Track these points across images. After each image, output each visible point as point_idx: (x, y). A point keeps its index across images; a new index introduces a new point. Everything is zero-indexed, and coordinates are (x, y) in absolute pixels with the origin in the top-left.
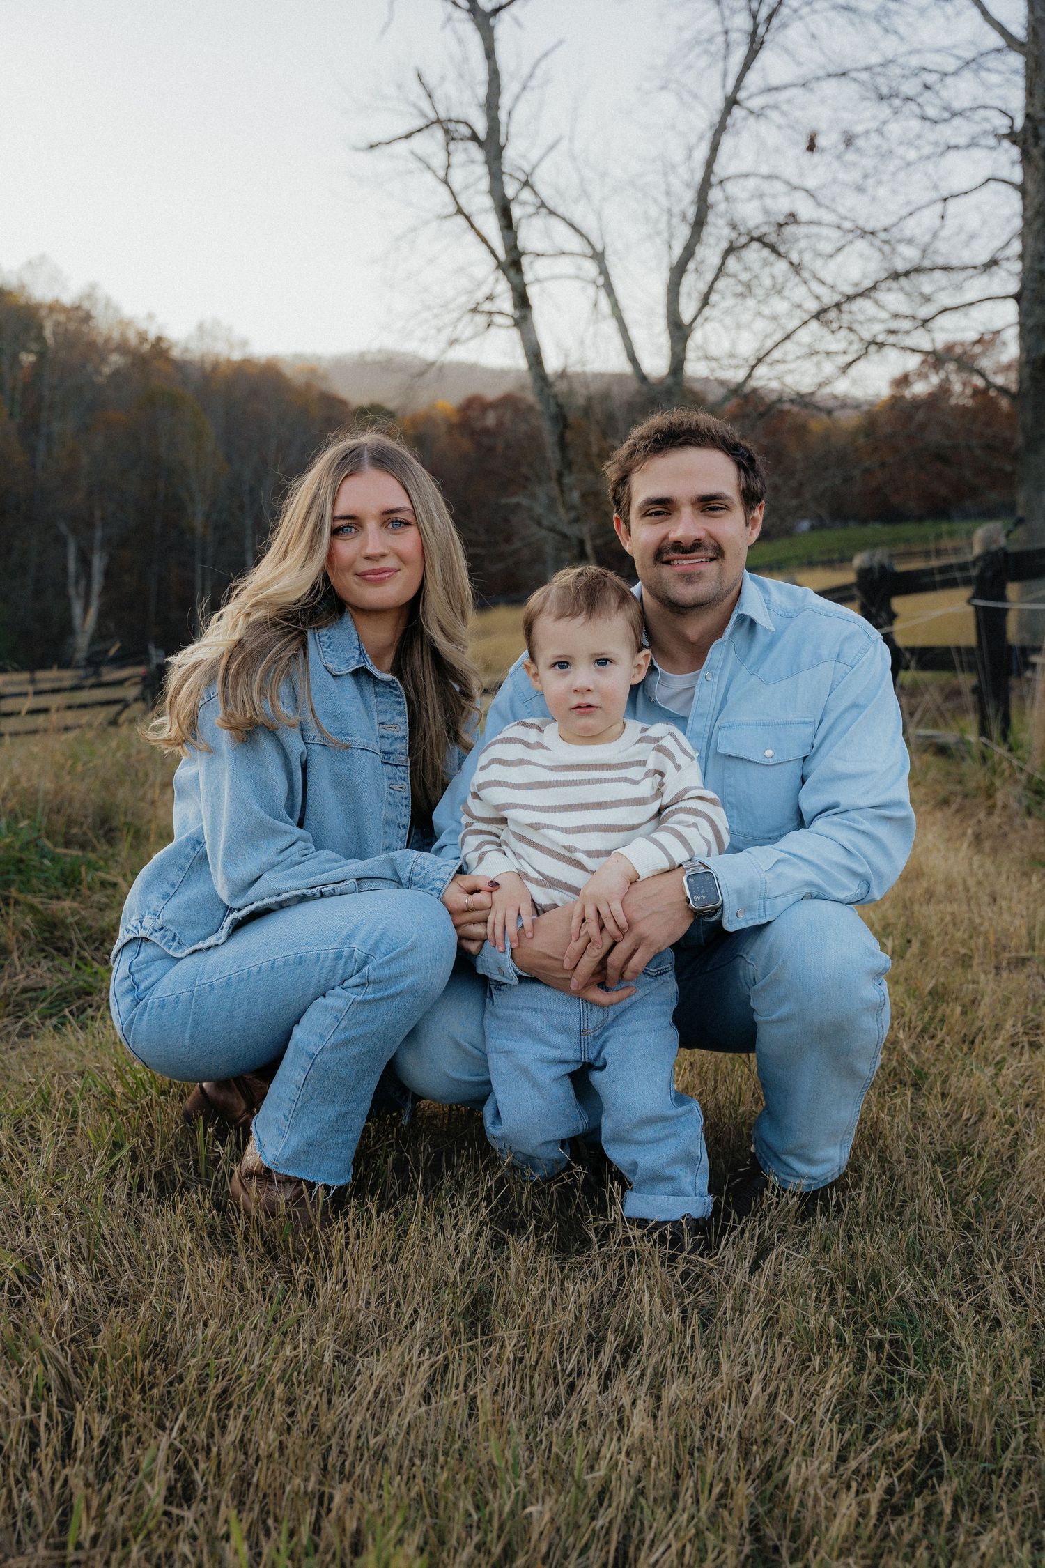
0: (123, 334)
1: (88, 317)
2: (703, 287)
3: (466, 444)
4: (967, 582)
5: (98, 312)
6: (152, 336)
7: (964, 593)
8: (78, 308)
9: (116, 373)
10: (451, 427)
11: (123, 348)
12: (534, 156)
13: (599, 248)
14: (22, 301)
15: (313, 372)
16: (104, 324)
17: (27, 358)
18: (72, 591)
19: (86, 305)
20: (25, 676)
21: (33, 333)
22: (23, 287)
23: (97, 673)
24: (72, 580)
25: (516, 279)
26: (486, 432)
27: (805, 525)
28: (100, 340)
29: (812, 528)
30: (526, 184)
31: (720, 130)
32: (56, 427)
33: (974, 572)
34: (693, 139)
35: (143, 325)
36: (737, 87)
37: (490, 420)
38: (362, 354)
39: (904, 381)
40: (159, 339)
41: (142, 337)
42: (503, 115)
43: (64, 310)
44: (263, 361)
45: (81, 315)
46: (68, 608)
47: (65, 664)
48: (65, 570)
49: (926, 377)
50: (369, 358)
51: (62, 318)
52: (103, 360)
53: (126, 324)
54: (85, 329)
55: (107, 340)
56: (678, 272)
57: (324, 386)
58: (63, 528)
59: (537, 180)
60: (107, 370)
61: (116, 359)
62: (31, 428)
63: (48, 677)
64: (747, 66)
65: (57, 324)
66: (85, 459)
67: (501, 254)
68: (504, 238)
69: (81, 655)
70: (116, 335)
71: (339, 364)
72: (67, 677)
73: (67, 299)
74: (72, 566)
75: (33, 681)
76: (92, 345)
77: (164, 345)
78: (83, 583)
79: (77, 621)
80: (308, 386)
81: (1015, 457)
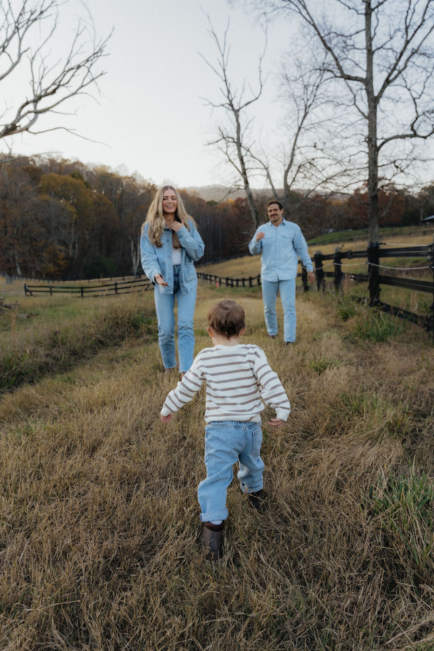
0: (144, 184)
1: (135, 180)
2: (294, 176)
3: (237, 211)
4: (332, 258)
5: (137, 178)
6: (151, 184)
7: (333, 261)
8: (132, 177)
9: (142, 195)
10: (233, 206)
11: (144, 188)
12: (250, 144)
13: (267, 167)
14: (117, 177)
15: (195, 192)
16: (139, 182)
17: (119, 192)
18: (132, 255)
19: (134, 177)
20: (121, 278)
21: (120, 185)
22: (118, 172)
23: (140, 277)
24: (132, 252)
25: (245, 177)
26: (243, 207)
27: (331, 231)
28: (138, 186)
29: (333, 232)
30: (248, 151)
31: (297, 135)
32: (127, 211)
33: (334, 257)
34: (291, 137)
35: (149, 181)
36: (301, 124)
37: (244, 204)
38: (208, 186)
39: (357, 190)
40: (153, 185)
41: (149, 185)
42: (241, 135)
43: (128, 178)
44: (182, 189)
45: (132, 179)
46: (131, 259)
47: (132, 274)
48: (130, 249)
49: (364, 189)
50: (210, 187)
51: (128, 180)
52: (139, 191)
53: (144, 181)
54: (134, 183)
55: (140, 186)
56: (287, 172)
57: (198, 196)
58: (130, 238)
59: (251, 150)
60: (139, 194)
61: (142, 191)
62: (120, 211)
63: (128, 278)
64: (304, 119)
65: (127, 182)
66: (135, 219)
67: (241, 170)
68: (242, 167)
69: (135, 272)
70: (142, 185)
71: (202, 189)
72: (132, 278)
73: (130, 175)
74: (132, 248)
75: (123, 279)
76: (135, 187)
77: (155, 187)
78: (135, 253)
79: (134, 263)
80: (194, 196)
81: (368, 221)
